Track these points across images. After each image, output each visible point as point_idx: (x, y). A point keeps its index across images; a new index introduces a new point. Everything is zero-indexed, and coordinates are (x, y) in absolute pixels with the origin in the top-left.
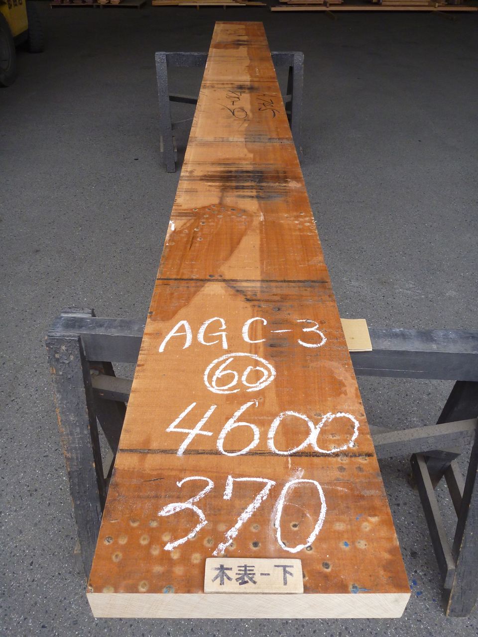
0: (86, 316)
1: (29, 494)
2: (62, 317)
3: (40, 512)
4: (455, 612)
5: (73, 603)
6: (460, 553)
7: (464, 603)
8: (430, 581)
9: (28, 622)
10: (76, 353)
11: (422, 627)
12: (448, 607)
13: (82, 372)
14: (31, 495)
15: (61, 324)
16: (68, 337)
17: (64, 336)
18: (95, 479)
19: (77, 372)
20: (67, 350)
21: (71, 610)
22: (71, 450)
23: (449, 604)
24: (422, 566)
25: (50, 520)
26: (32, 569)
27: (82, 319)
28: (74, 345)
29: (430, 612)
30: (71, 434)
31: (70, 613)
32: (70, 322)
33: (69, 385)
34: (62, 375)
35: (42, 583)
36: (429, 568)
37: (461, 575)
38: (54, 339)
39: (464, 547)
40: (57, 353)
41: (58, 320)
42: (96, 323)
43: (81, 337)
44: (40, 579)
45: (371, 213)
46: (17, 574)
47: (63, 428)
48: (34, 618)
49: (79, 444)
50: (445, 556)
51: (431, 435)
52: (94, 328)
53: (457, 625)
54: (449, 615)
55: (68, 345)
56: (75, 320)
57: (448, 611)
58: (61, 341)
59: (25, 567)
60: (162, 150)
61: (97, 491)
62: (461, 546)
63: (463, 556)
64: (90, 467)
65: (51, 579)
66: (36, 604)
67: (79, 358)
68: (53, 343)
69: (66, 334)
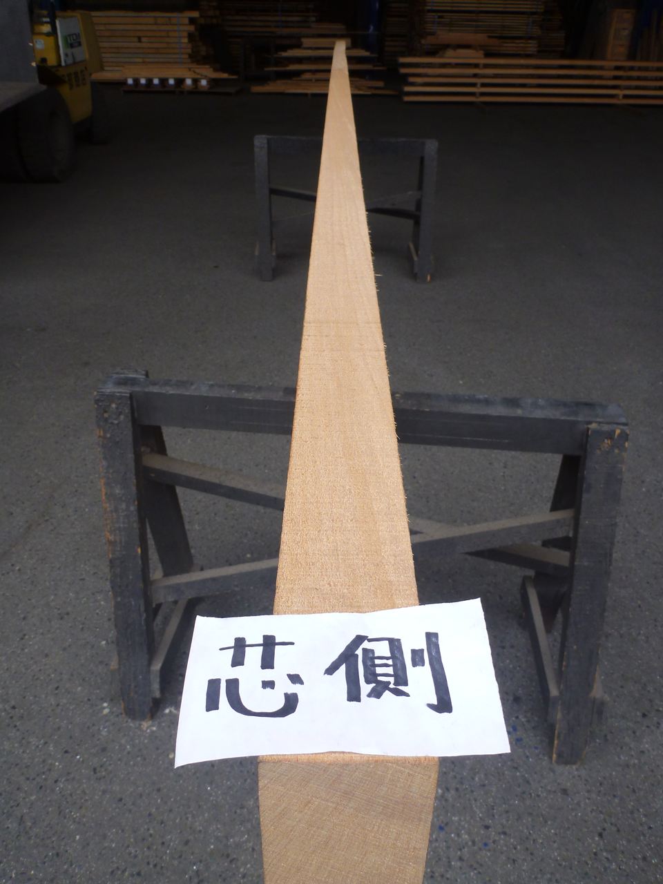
0: (140, 376)
2: (113, 376)
4: (562, 757)
6: (564, 674)
7: (573, 744)
10: (127, 411)
11: (518, 774)
12: (554, 750)
15: (112, 382)
16: (119, 392)
17: (114, 392)
18: (139, 569)
19: (126, 435)
20: (117, 408)
22: (115, 530)
23: (555, 746)
24: (525, 712)
28: (125, 401)
30: (116, 510)
32: (122, 381)
33: (117, 450)
34: (110, 438)
36: (534, 715)
37: (567, 704)
38: (104, 395)
39: (567, 666)
40: (106, 412)
42: (149, 383)
43: (133, 395)
47: (106, 503)
49: (124, 523)
52: (147, 386)
53: (561, 774)
54: (555, 761)
55: (120, 401)
56: (128, 379)
57: (554, 756)
58: (111, 398)
62: (564, 663)
63: (566, 677)
64: (134, 554)
68: (102, 399)
69: (116, 390)
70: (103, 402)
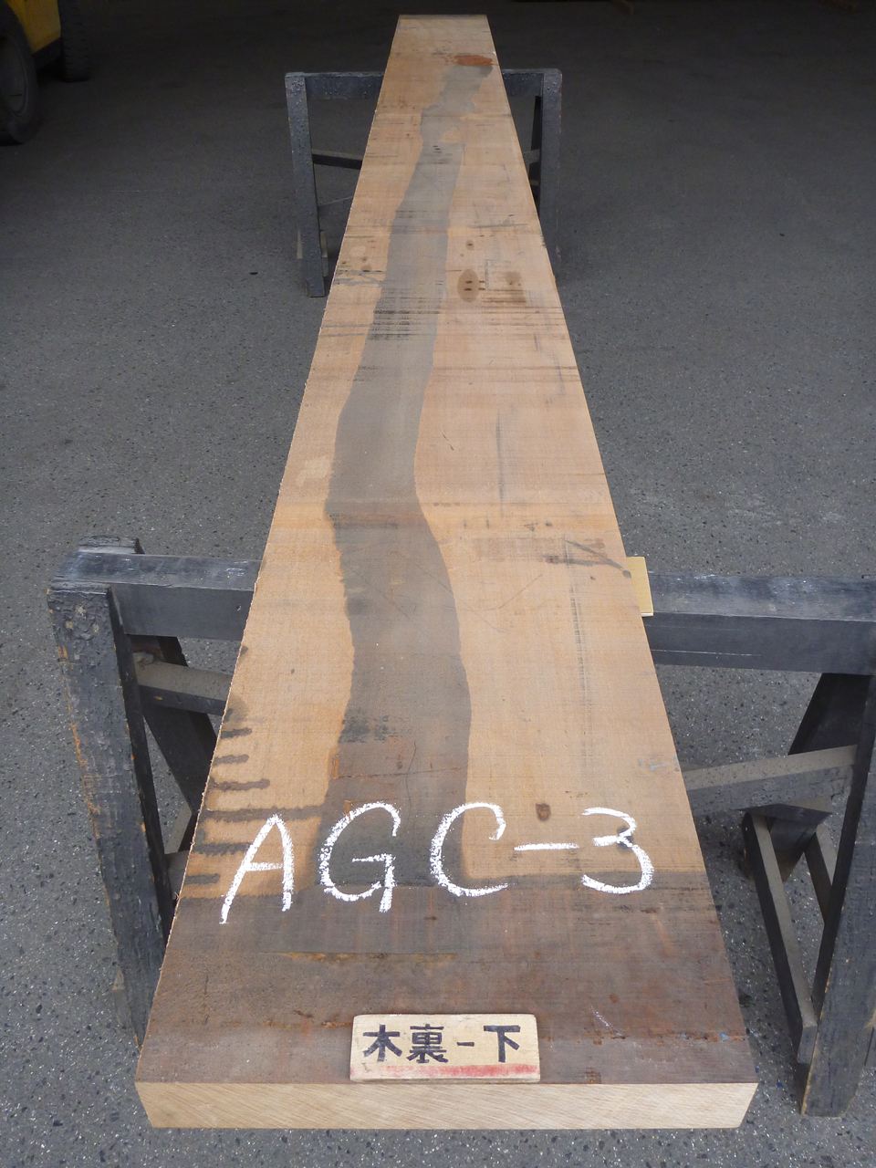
0: (124, 551)
1: (38, 882)
2: (80, 553)
3: (60, 915)
4: (817, 1106)
5: (111, 1081)
6: (826, 997)
7: (834, 1090)
8: (774, 1049)
9: (29, 1115)
10: (104, 619)
11: (755, 1133)
12: (805, 1098)
13: (115, 654)
14: (42, 884)
15: (77, 566)
16: (87, 589)
17: (80, 588)
18: (146, 854)
19: (105, 656)
20: (86, 615)
21: (109, 1094)
22: (101, 799)
23: (807, 1092)
24: (759, 1020)
25: (74, 930)
26: (39, 1020)
27: (115, 557)
28: (100, 604)
29: (770, 1107)
30: (101, 770)
31: (106, 1100)
32: (93, 563)
33: (93, 679)
34: (80, 661)
35: (57, 1045)
36: (773, 1026)
37: (829, 1039)
38: (63, 593)
39: (833, 986)
40: (70, 620)
41: (72, 560)
42: (141, 565)
43: (113, 591)
44: (54, 1037)
45: (686, 369)
46: (13, 1028)
47: (83, 758)
48: (39, 1107)
49: (114, 788)
50: (799, 1003)
51: (770, 775)
52: (137, 574)
53: (821, 1131)
54: (806, 1113)
55: (89, 605)
56: (103, 559)
57: (805, 1105)
58: (74, 597)
59: (27, 1016)
60: (300, 256)
61: (150, 876)
62: (828, 984)
63: (830, 1002)
64: (136, 832)
65: (72, 1037)
66: (44, 1082)
67: (110, 629)
68: (61, 601)
69: (83, 584)
70: (61, 603)
